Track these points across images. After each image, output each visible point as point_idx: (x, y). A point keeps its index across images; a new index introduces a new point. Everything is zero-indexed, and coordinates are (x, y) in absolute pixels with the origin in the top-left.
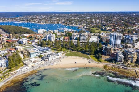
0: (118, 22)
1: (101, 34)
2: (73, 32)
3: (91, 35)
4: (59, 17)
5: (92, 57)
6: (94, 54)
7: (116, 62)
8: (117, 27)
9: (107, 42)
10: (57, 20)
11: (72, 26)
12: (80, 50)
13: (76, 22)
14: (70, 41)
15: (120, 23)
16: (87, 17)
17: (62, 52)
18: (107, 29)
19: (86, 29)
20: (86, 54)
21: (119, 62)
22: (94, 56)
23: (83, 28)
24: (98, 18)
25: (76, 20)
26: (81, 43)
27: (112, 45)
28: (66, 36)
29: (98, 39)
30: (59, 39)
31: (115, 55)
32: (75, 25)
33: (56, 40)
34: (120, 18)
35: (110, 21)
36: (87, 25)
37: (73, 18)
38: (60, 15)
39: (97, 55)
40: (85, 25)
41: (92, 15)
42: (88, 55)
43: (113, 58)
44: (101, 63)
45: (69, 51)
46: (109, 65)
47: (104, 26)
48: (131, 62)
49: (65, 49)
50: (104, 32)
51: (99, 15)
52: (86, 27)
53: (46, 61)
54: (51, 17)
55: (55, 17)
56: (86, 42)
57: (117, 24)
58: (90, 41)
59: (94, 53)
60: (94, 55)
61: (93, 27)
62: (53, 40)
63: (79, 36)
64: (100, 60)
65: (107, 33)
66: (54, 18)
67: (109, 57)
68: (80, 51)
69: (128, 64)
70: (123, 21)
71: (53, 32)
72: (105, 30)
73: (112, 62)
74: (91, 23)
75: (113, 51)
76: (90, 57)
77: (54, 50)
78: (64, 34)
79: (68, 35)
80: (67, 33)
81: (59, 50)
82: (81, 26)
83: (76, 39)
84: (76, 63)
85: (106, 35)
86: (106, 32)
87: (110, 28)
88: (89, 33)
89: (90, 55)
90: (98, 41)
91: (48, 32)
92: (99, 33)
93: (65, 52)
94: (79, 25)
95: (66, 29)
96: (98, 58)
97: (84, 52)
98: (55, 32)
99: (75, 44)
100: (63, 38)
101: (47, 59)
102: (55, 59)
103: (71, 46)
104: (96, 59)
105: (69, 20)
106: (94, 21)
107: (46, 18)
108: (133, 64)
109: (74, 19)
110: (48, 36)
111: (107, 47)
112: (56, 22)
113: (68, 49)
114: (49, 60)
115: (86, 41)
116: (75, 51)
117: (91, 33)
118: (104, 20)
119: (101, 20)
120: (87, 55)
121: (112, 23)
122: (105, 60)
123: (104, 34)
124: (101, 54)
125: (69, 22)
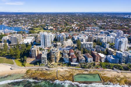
4: (6, 17)
5: (17, 61)
6: (19, 58)
7: (40, 64)
13: (22, 22)
20: (12, 58)
21: (43, 64)
22: (19, 61)
23: (27, 28)
25: (22, 20)
32: (19, 25)
39: (22, 59)
42: (14, 60)
48: (56, 62)
55: (1, 17)
67: (34, 59)
69: (52, 65)
73: (37, 64)
89: (16, 59)
96: (23, 62)
104: (20, 64)
108: (57, 64)
120: (12, 60)
124: (27, 57)
125: (13, 23)
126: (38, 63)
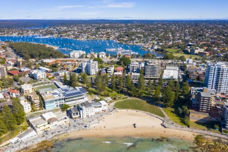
0: (215, 39)
1: (185, 62)
2: (133, 56)
3: (167, 64)
4: (111, 28)
5: (169, 113)
6: (172, 107)
7: (223, 129)
8: (215, 47)
9: (198, 78)
10: (107, 34)
11: (131, 44)
12: (144, 95)
13: (140, 38)
14: (127, 75)
15: (219, 41)
16: (158, 28)
17: (109, 99)
18: (196, 52)
19: (157, 50)
20: (157, 105)
22: (172, 112)
23: (152, 48)
24: (177, 31)
25: (139, 33)
26: (147, 79)
27: (210, 87)
28: (118, 63)
29: (180, 71)
30: (106, 70)
31: (219, 112)
32: (137, 42)
33: (100, 73)
34: (218, 31)
35: (200, 35)
36: (158, 43)
37: (134, 30)
38: (113, 24)
39: (180, 109)
40: (156, 43)
41: (167, 25)
42: (161, 108)
43: (214, 119)
44: (187, 128)
45: (123, 96)
46: (207, 135)
47: (189, 45)
49: (114, 93)
50: (191, 58)
51: (179, 25)
52: (156, 47)
53: (75, 118)
54: (98, 29)
55: (104, 28)
56: (156, 79)
57: (213, 43)
58: (164, 77)
59: (173, 105)
60: (173, 110)
61: (170, 47)
62: (94, 71)
63: (143, 65)
64: (186, 121)
65: (196, 59)
66: (103, 30)
67: (206, 115)
68: (144, 98)
70: (224, 35)
71: (96, 56)
72: (192, 53)
74: (166, 40)
75: (213, 103)
76: (164, 113)
77: (93, 95)
78: (116, 60)
79: (124, 62)
80: (121, 59)
81: (102, 93)
82: (148, 46)
83: (138, 71)
84: (135, 127)
85: (195, 64)
86: (194, 57)
87: (202, 50)
88: (163, 59)
89: (166, 107)
90: (181, 77)
91: (88, 56)
92: (182, 59)
93: (115, 99)
94: (144, 43)
95: (121, 51)
96: (183, 117)
97: (153, 101)
98: (100, 56)
99: (134, 81)
100: (112, 69)
101: (77, 114)
102: (93, 114)
103: (127, 88)
104: (177, 119)
105: (127, 34)
106: (170, 35)
107: (90, 30)
109: (137, 33)
110: (86, 64)
111: (201, 93)
112: (105, 37)
113: (122, 92)
114: (80, 117)
115: (158, 76)
116: (135, 96)
117: (166, 58)
118: (189, 35)
119: (183, 34)
120: (158, 107)
121: (205, 41)
122: (198, 123)
123: (191, 62)
124: (189, 108)
125: (127, 37)
126: (216, 126)
